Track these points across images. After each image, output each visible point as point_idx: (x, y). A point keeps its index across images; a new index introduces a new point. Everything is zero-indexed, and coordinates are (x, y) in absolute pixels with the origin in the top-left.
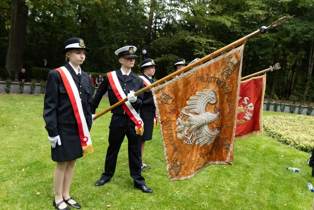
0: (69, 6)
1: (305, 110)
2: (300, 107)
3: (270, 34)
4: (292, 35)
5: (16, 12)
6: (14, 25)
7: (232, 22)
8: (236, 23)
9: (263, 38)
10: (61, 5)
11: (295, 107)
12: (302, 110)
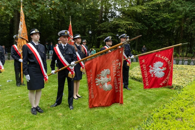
0: (35, 13)
1: (187, 62)
2: (183, 60)
3: (169, 14)
4: (183, 14)
5: (17, 17)
6: (17, 23)
7: (143, 9)
8: (145, 10)
9: (165, 17)
10: (32, 13)
11: (179, 60)
12: (184, 62)
